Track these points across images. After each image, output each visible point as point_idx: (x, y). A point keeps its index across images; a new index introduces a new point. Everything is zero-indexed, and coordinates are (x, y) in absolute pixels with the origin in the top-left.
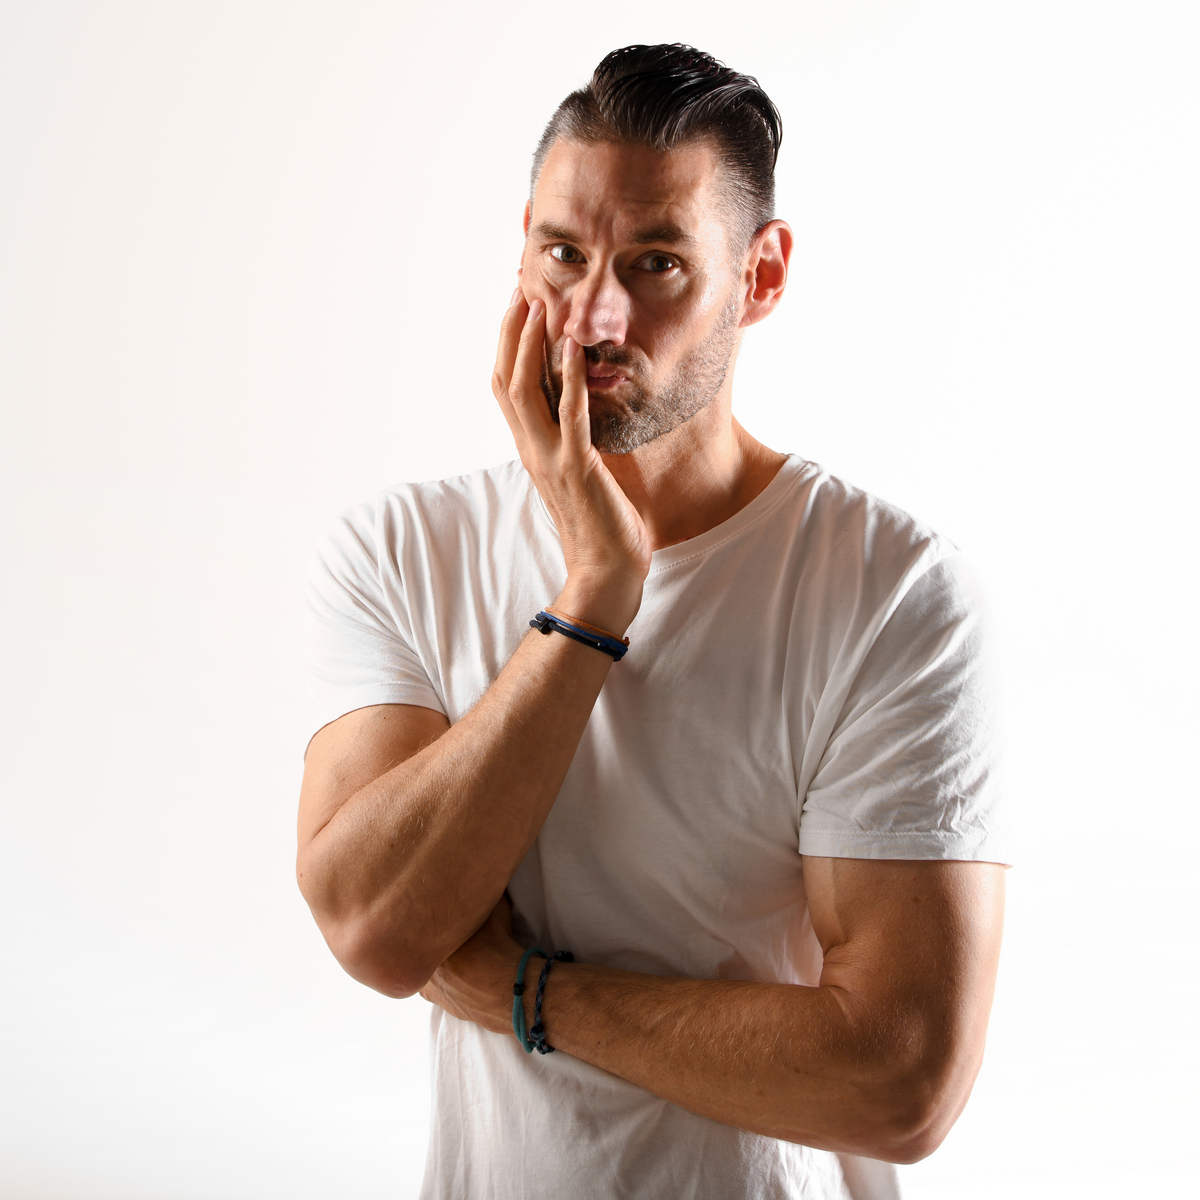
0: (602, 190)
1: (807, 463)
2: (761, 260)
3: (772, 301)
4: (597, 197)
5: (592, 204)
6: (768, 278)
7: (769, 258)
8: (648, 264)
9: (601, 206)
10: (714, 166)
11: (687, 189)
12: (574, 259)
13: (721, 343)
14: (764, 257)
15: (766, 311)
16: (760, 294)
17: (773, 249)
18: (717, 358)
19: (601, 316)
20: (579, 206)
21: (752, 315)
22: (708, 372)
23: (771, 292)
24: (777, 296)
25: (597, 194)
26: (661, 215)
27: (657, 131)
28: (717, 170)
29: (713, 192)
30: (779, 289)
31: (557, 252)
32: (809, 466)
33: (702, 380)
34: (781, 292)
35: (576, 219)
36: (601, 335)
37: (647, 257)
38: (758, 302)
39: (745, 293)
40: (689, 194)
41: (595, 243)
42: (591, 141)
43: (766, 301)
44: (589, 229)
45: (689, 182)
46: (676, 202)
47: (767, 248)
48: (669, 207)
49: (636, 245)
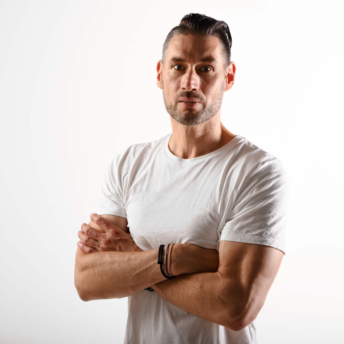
0: (191, 47)
2: (228, 73)
5: (189, 50)
6: (230, 78)
7: (230, 73)
8: (203, 69)
10: (219, 43)
11: (214, 48)
12: (181, 69)
14: (229, 72)
15: (231, 87)
16: (229, 82)
19: (192, 82)
20: (185, 52)
21: (227, 88)
23: (232, 82)
24: (233, 84)
25: (190, 47)
26: (208, 54)
27: (205, 32)
29: (220, 50)
30: (233, 82)
34: (234, 82)
35: (184, 55)
36: (193, 87)
37: (203, 67)
38: (228, 84)
39: (225, 82)
40: (215, 49)
41: (189, 62)
42: (186, 34)
43: (230, 85)
44: (188, 58)
45: (215, 45)
46: (212, 51)
47: (230, 70)
48: (210, 52)
49: (201, 63)
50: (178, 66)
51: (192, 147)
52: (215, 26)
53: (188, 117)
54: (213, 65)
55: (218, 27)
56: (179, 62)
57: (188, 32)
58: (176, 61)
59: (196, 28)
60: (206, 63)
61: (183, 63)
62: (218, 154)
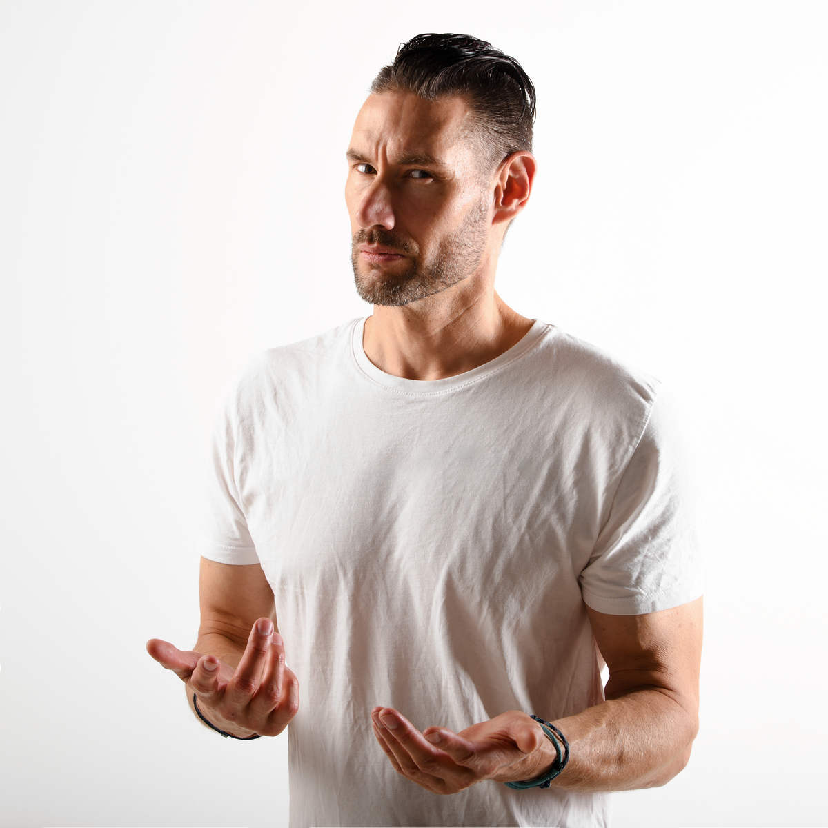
1: (549, 325)
3: (516, 207)
4: (379, 129)
7: (516, 177)
13: (473, 232)
14: (512, 175)
17: (520, 171)
18: (470, 243)
22: (464, 252)
25: (379, 127)
31: (362, 168)
32: (550, 327)
33: (459, 258)
34: (526, 201)
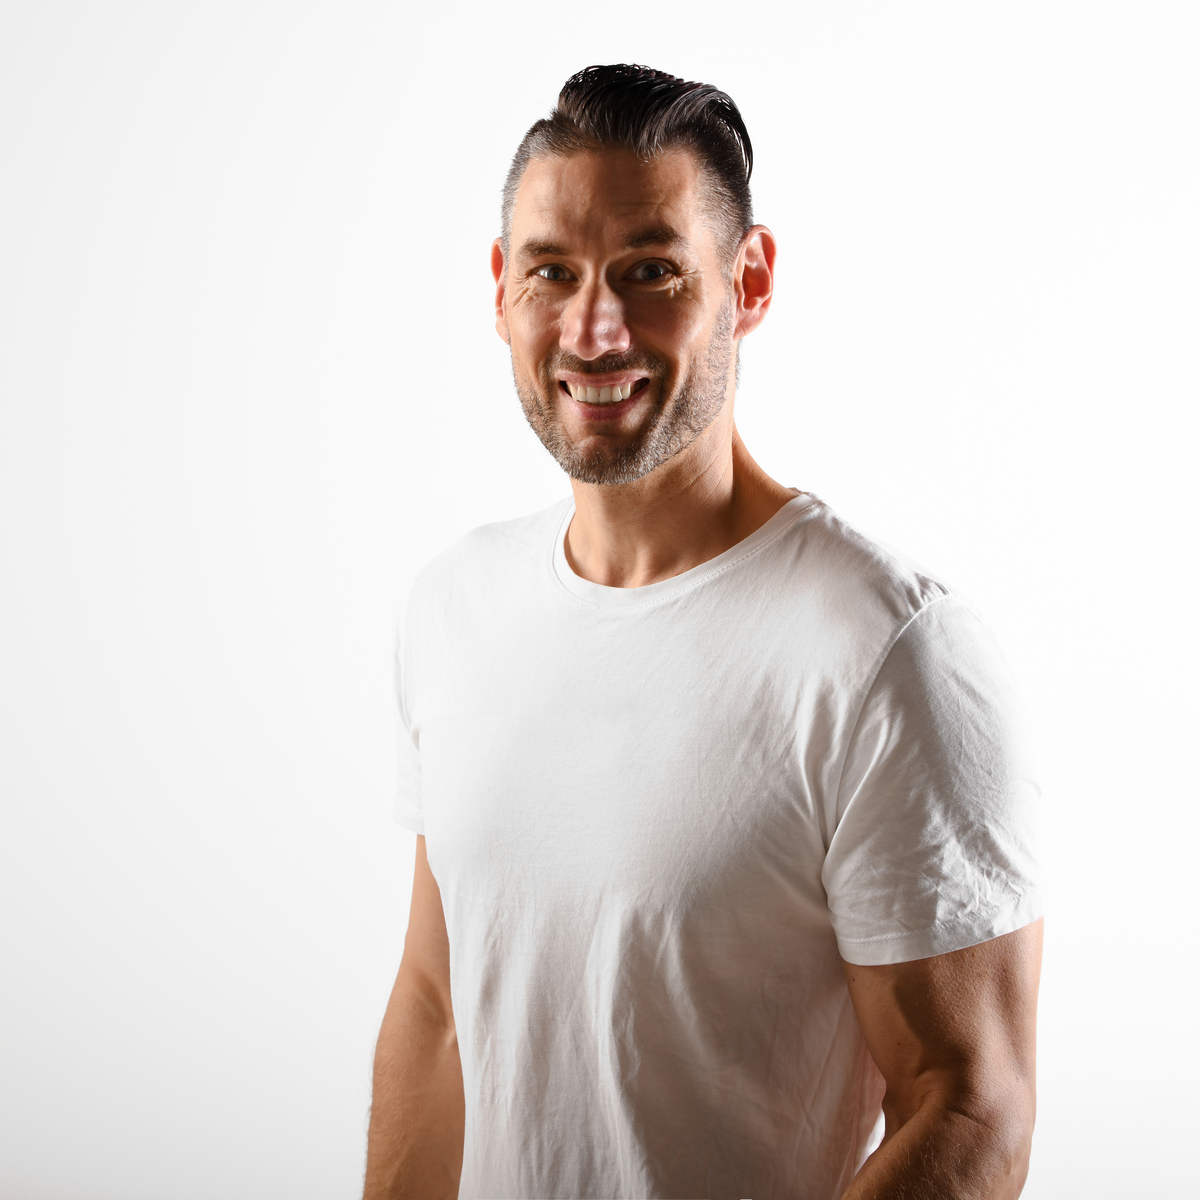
0: (587, 197)
2: (746, 266)
3: (760, 310)
4: (583, 205)
5: (579, 212)
6: (755, 286)
7: (754, 265)
8: (640, 273)
9: (588, 212)
10: (696, 171)
11: (676, 190)
12: (563, 279)
14: (748, 263)
15: (758, 319)
16: (749, 304)
17: (757, 256)
19: (600, 327)
20: (565, 218)
21: (744, 326)
23: (760, 301)
24: (765, 305)
26: (652, 215)
27: (637, 136)
28: (699, 175)
29: (699, 196)
30: (767, 297)
35: (563, 230)
37: (639, 267)
38: (748, 311)
39: (735, 303)
40: (677, 195)
41: (585, 253)
42: (570, 152)
43: (756, 310)
44: (578, 240)
45: (676, 183)
46: (666, 203)
47: (750, 254)
48: (659, 208)
49: (629, 251)
50: (549, 268)
51: (634, 551)
52: (674, 109)
53: (599, 459)
54: (673, 258)
55: (687, 114)
56: (550, 256)
57: (574, 144)
58: (537, 252)
59: (601, 125)
60: (650, 250)
61: (565, 258)
62: (722, 573)
